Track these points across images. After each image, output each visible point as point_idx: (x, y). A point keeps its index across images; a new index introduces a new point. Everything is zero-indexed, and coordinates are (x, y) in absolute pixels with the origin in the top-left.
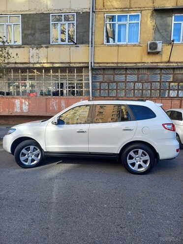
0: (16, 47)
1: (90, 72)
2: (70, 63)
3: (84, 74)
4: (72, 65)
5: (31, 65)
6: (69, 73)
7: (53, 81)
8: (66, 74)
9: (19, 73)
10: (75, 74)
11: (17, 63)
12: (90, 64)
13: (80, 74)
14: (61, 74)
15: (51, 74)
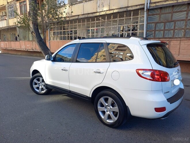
1: (145, 13)
2: (128, 7)
3: (139, 16)
4: (129, 9)
5: (98, 14)
6: (126, 17)
7: (113, 25)
8: (123, 18)
9: (90, 22)
10: (132, 17)
11: (89, 14)
12: (146, 5)
13: (136, 17)
14: (120, 19)
15: (112, 19)
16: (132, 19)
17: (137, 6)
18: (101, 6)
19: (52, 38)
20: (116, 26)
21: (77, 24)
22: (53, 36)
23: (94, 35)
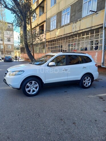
0: (68, 25)
1: (104, 31)
2: (92, 27)
3: (100, 33)
4: (92, 28)
5: (72, 34)
6: (90, 34)
7: (82, 41)
8: (89, 35)
9: (68, 40)
10: (94, 34)
11: (67, 34)
12: (104, 24)
13: (98, 34)
14: (86, 36)
15: (81, 37)
16: (94, 36)
17: (98, 25)
18: (75, 28)
19: (47, 51)
20: (84, 41)
21: (60, 41)
22: (47, 50)
23: (70, 49)
